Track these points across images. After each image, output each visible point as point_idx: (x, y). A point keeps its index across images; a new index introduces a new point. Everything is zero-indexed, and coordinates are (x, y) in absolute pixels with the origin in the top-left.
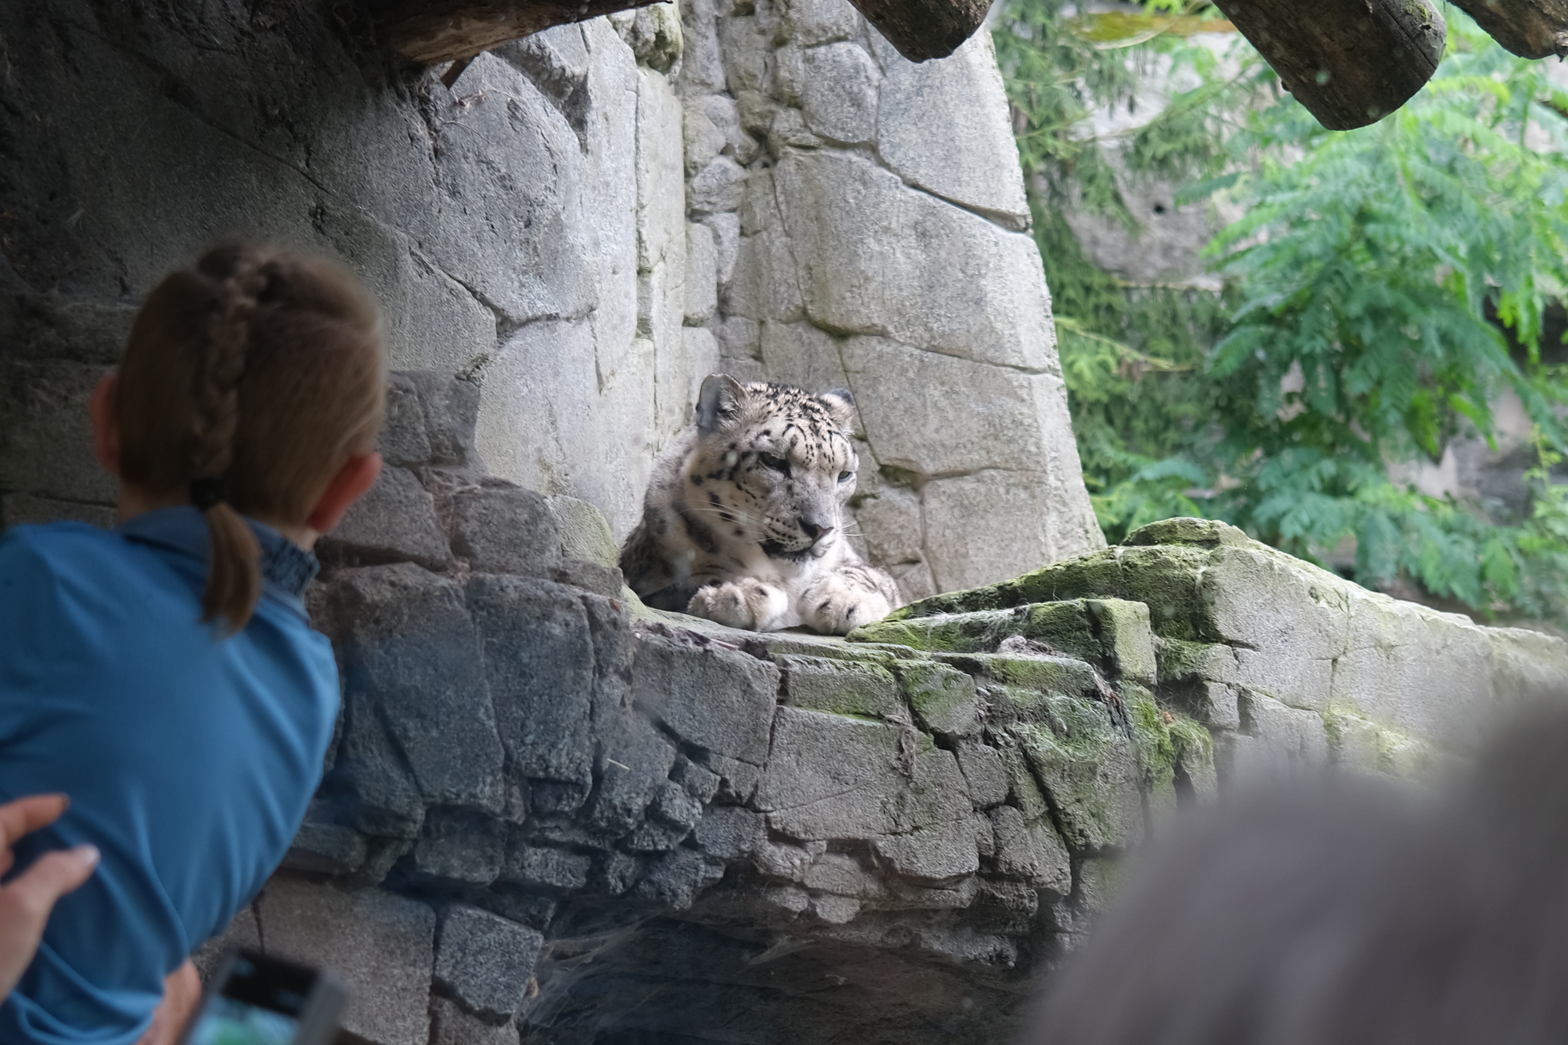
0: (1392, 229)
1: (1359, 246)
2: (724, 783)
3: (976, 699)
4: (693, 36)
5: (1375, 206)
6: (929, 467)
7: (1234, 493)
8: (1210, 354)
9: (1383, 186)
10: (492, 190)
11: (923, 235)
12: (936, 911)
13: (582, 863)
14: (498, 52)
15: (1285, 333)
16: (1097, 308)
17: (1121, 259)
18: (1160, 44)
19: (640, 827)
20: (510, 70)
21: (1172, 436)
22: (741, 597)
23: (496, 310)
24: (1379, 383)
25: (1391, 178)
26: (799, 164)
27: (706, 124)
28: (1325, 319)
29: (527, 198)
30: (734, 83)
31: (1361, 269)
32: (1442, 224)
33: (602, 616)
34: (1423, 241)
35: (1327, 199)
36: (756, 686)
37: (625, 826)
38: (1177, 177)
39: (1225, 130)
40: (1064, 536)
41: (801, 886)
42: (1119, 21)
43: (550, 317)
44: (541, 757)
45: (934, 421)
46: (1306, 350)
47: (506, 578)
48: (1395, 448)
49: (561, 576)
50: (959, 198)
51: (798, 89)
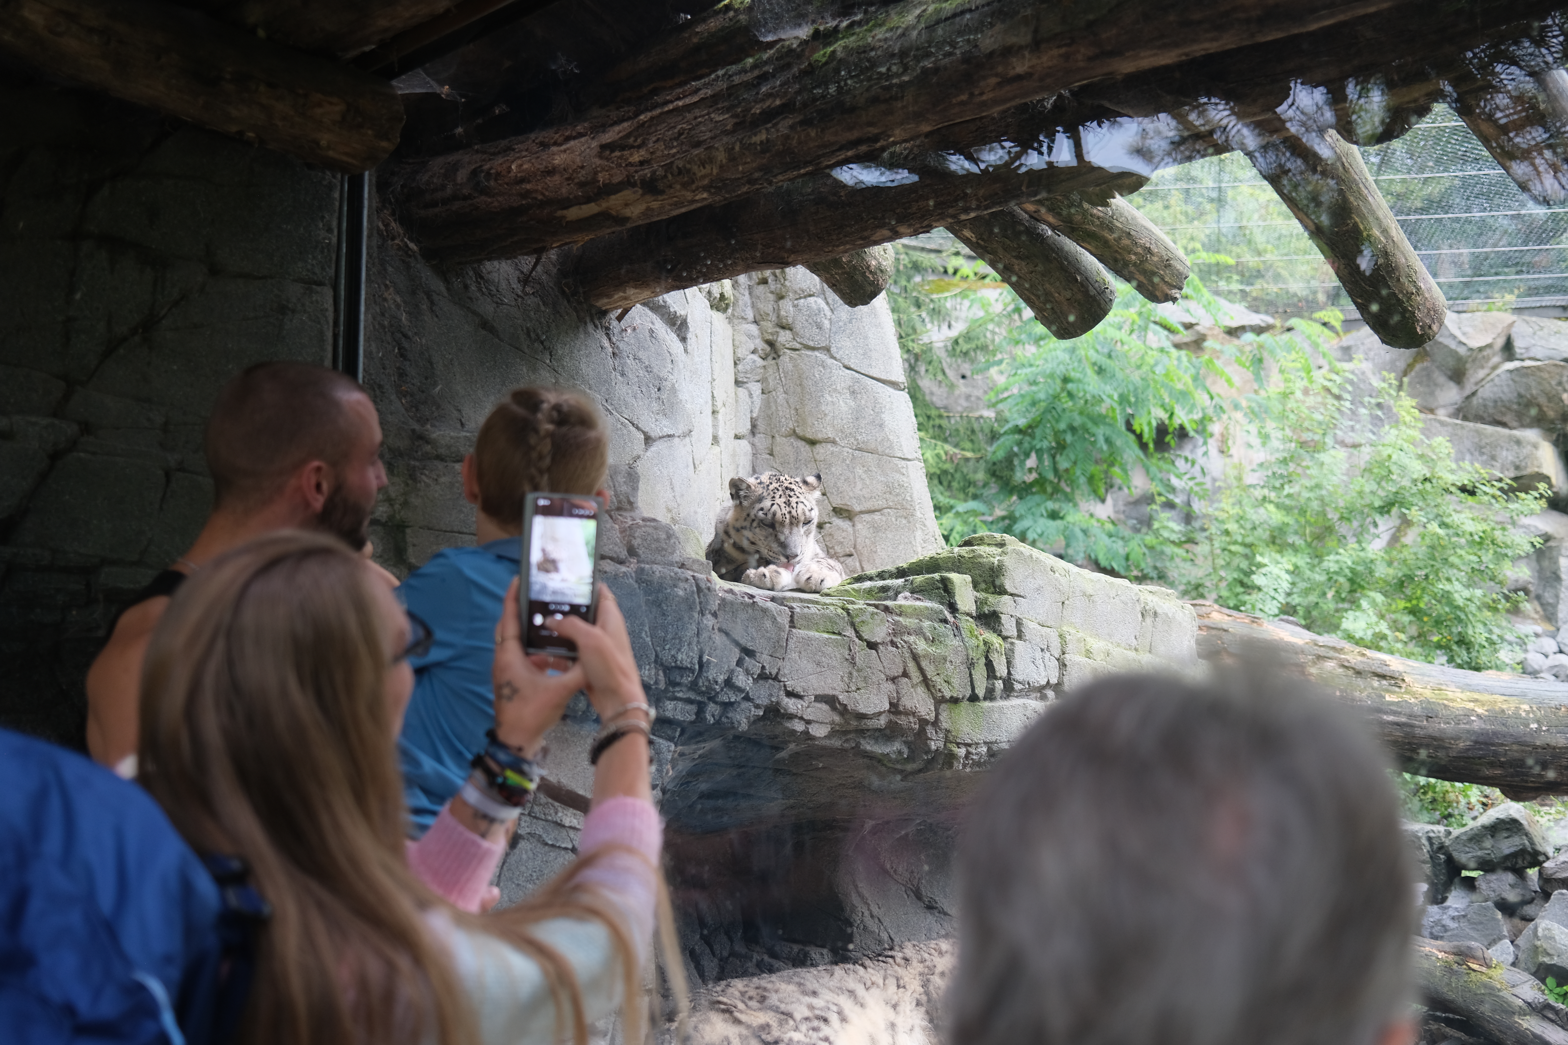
0: (1081, 386)
1: (1064, 394)
2: (763, 667)
3: (887, 624)
4: (737, 295)
5: (1073, 375)
6: (857, 508)
7: (1003, 518)
8: (990, 449)
9: (1076, 364)
10: (642, 373)
11: (853, 393)
12: (868, 730)
13: (693, 708)
14: (644, 304)
15: (1028, 438)
16: (934, 426)
17: (945, 402)
18: (963, 295)
19: (722, 690)
20: (650, 313)
21: (972, 490)
22: (767, 575)
23: (644, 433)
24: (1075, 463)
25: (1080, 361)
26: (791, 358)
27: (744, 338)
28: (1048, 431)
29: (658, 377)
30: (758, 318)
31: (1065, 406)
32: (1106, 384)
33: (703, 586)
34: (1096, 392)
35: (1048, 372)
36: (779, 619)
37: (714, 690)
38: (973, 361)
39: (996, 338)
40: (925, 542)
41: (801, 718)
42: (942, 283)
43: (669, 436)
44: (673, 656)
45: (859, 485)
46: (1038, 447)
47: (655, 567)
48: (1083, 495)
49: (682, 566)
50: (871, 374)
51: (790, 320)
